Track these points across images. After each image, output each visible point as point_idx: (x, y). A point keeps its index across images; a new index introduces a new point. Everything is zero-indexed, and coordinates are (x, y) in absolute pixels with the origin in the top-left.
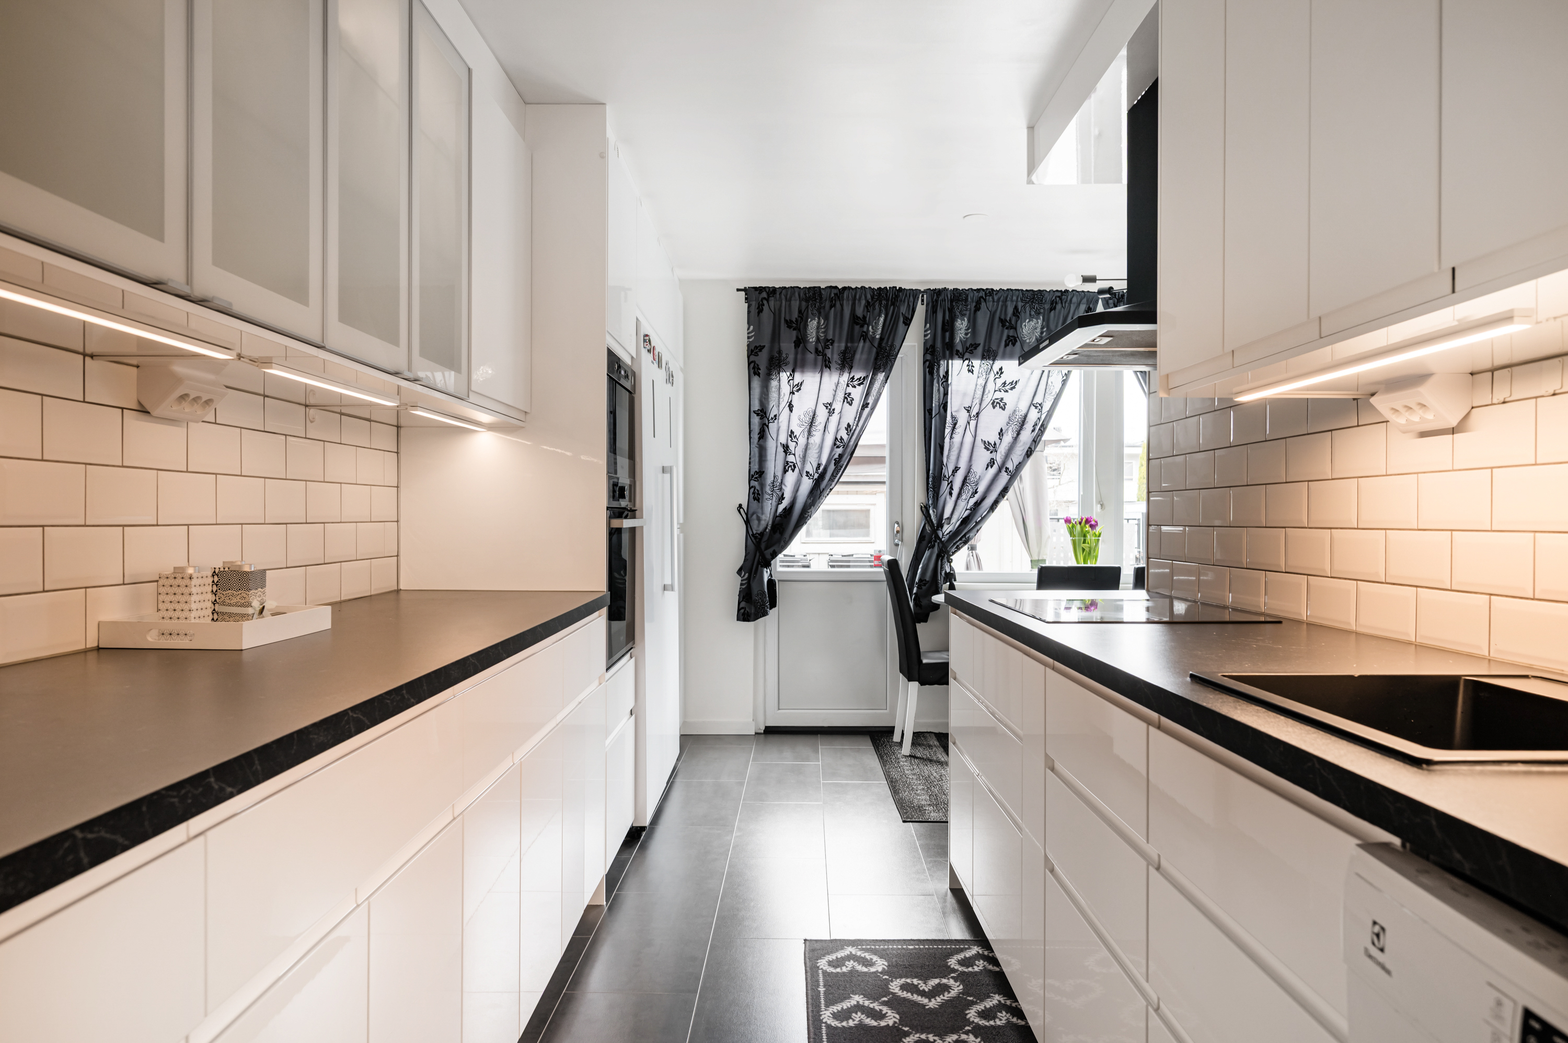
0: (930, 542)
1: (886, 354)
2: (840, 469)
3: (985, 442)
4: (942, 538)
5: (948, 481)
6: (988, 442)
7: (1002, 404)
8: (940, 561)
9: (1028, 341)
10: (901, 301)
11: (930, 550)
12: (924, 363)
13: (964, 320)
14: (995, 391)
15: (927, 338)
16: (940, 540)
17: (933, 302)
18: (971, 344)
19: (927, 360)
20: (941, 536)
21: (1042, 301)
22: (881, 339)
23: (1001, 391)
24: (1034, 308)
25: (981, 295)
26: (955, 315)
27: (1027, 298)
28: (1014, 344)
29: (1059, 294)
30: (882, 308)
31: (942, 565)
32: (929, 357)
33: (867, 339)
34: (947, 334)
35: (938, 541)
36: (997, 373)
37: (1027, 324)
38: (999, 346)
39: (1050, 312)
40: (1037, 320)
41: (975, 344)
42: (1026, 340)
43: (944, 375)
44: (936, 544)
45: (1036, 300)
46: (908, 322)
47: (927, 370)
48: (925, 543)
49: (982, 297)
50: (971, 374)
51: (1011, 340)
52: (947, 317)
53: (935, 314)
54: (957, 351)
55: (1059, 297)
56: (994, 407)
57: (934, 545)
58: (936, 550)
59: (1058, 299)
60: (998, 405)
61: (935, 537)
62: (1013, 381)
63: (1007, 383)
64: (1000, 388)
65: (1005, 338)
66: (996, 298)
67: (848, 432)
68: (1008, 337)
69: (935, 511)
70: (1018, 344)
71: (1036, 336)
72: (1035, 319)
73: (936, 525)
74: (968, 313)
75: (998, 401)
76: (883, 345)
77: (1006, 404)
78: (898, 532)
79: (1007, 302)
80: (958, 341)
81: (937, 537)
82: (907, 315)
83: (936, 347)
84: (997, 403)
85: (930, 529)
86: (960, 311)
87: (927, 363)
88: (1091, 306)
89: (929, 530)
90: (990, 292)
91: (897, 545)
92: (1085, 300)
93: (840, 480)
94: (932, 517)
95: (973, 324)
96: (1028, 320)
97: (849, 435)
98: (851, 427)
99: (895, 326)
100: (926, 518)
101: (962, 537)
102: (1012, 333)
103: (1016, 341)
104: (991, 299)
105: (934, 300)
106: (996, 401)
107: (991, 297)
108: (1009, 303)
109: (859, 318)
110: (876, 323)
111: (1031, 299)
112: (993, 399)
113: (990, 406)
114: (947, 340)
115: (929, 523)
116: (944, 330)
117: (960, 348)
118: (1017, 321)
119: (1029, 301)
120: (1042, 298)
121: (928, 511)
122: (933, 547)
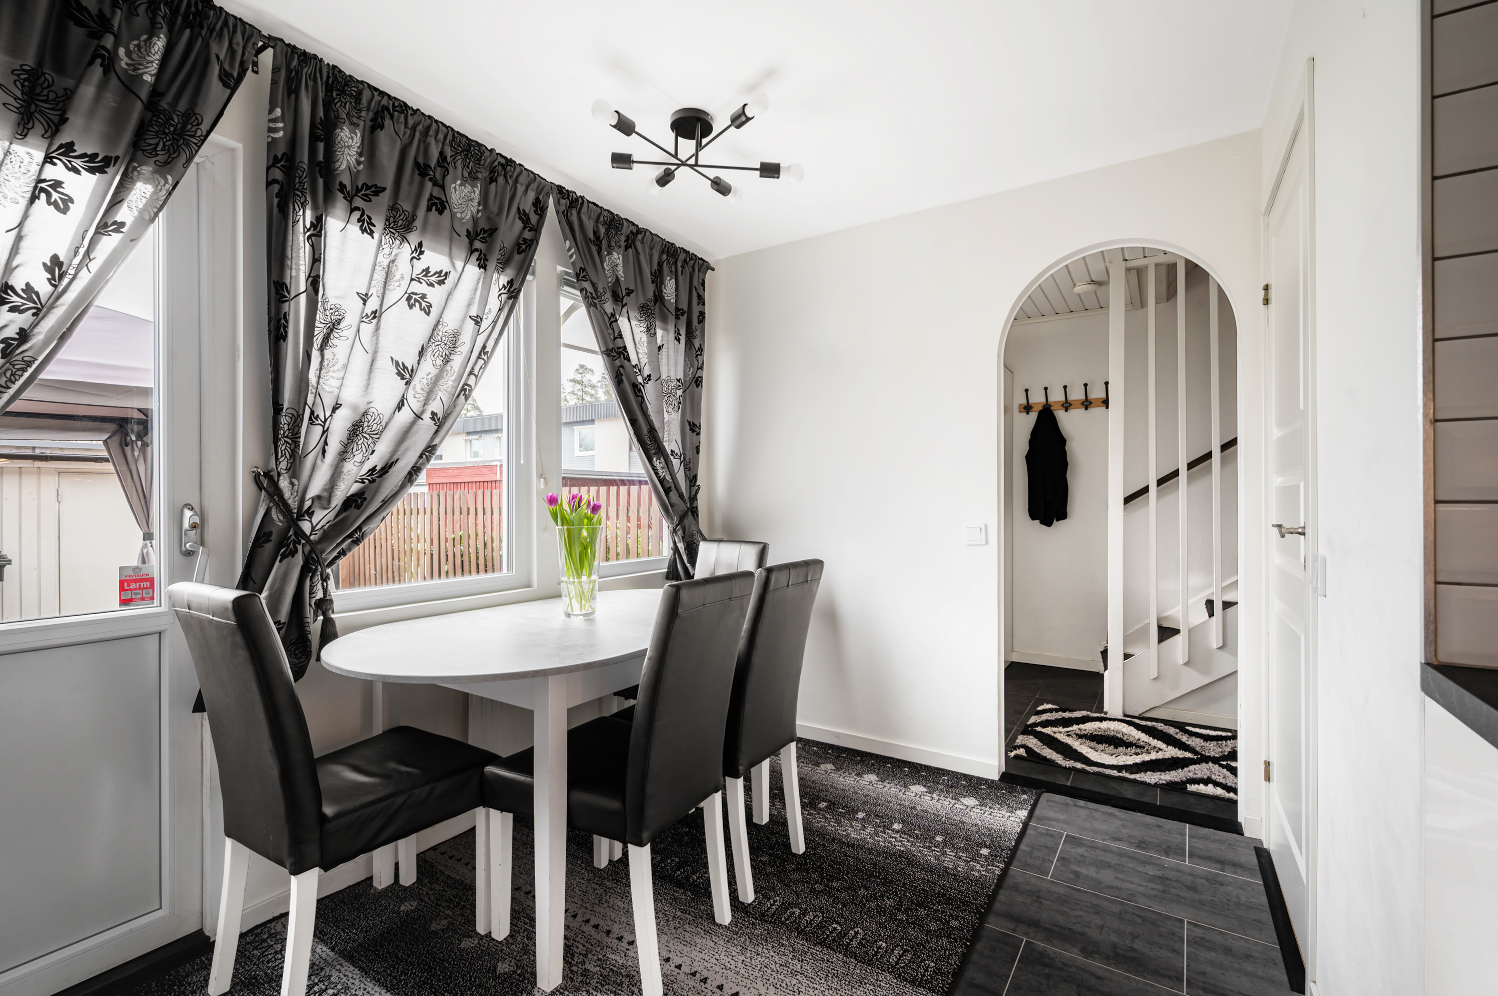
0: (280, 545)
1: (172, 129)
2: (24, 370)
3: (397, 363)
4: (311, 534)
5: (324, 427)
6: (403, 364)
7: (424, 304)
8: (308, 579)
9: (459, 215)
10: (211, 30)
11: (285, 561)
12: (269, 184)
13: (356, 134)
14: (412, 280)
15: (276, 135)
16: (307, 538)
17: (289, 70)
18: (364, 184)
19: (275, 181)
20: (308, 532)
21: (479, 160)
22: (156, 93)
23: (421, 283)
24: (468, 168)
25: (386, 104)
26: (337, 117)
27: (459, 146)
28: (441, 212)
29: (503, 161)
30: (160, 20)
31: (312, 587)
32: (278, 174)
33: (114, 75)
34: (321, 146)
35: (303, 542)
36: (416, 249)
37: (457, 187)
38: (416, 207)
39: (490, 183)
40: (473, 188)
41: (376, 186)
42: (457, 212)
43: (312, 223)
44: (300, 547)
45: (472, 156)
46: (231, 83)
47: (276, 200)
48: (269, 547)
49: (387, 109)
50: (369, 237)
51: (436, 204)
52: (321, 113)
53: (293, 96)
54: (342, 187)
55: (502, 165)
56: (411, 307)
57: (296, 551)
58: (299, 560)
59: (500, 168)
60: (417, 304)
61: (296, 534)
62: (441, 271)
63: (433, 271)
64: (420, 276)
65: (426, 196)
66: (411, 122)
67: (54, 278)
68: (431, 197)
69: (296, 483)
70: (447, 212)
71: (471, 211)
72: (469, 185)
73: (296, 511)
74: (362, 124)
75: (417, 297)
76: (164, 104)
77: (431, 306)
78: (194, 526)
79: (429, 138)
80: (343, 167)
81: (300, 533)
82: (226, 67)
83: (298, 160)
84: (416, 300)
85: (281, 518)
86: (348, 113)
87: (276, 188)
88: (541, 197)
89: (280, 521)
90: (403, 107)
91: (189, 554)
92: (534, 186)
93: (42, 376)
94: (287, 495)
95: (369, 149)
96: (459, 182)
97: (55, 286)
98: (64, 269)
99: (194, 80)
100: (270, 495)
101: (355, 531)
102: (437, 192)
103: (444, 208)
104: (402, 119)
105: (292, 67)
106: (414, 296)
107: (403, 116)
108: (432, 140)
109: (86, 9)
110: (139, 46)
111: (464, 151)
112: (409, 292)
113: (404, 302)
114: (321, 158)
115: (277, 505)
116: (314, 138)
117: (346, 180)
118: (444, 176)
119: (461, 152)
120: (481, 157)
121: (275, 484)
122: (293, 553)
